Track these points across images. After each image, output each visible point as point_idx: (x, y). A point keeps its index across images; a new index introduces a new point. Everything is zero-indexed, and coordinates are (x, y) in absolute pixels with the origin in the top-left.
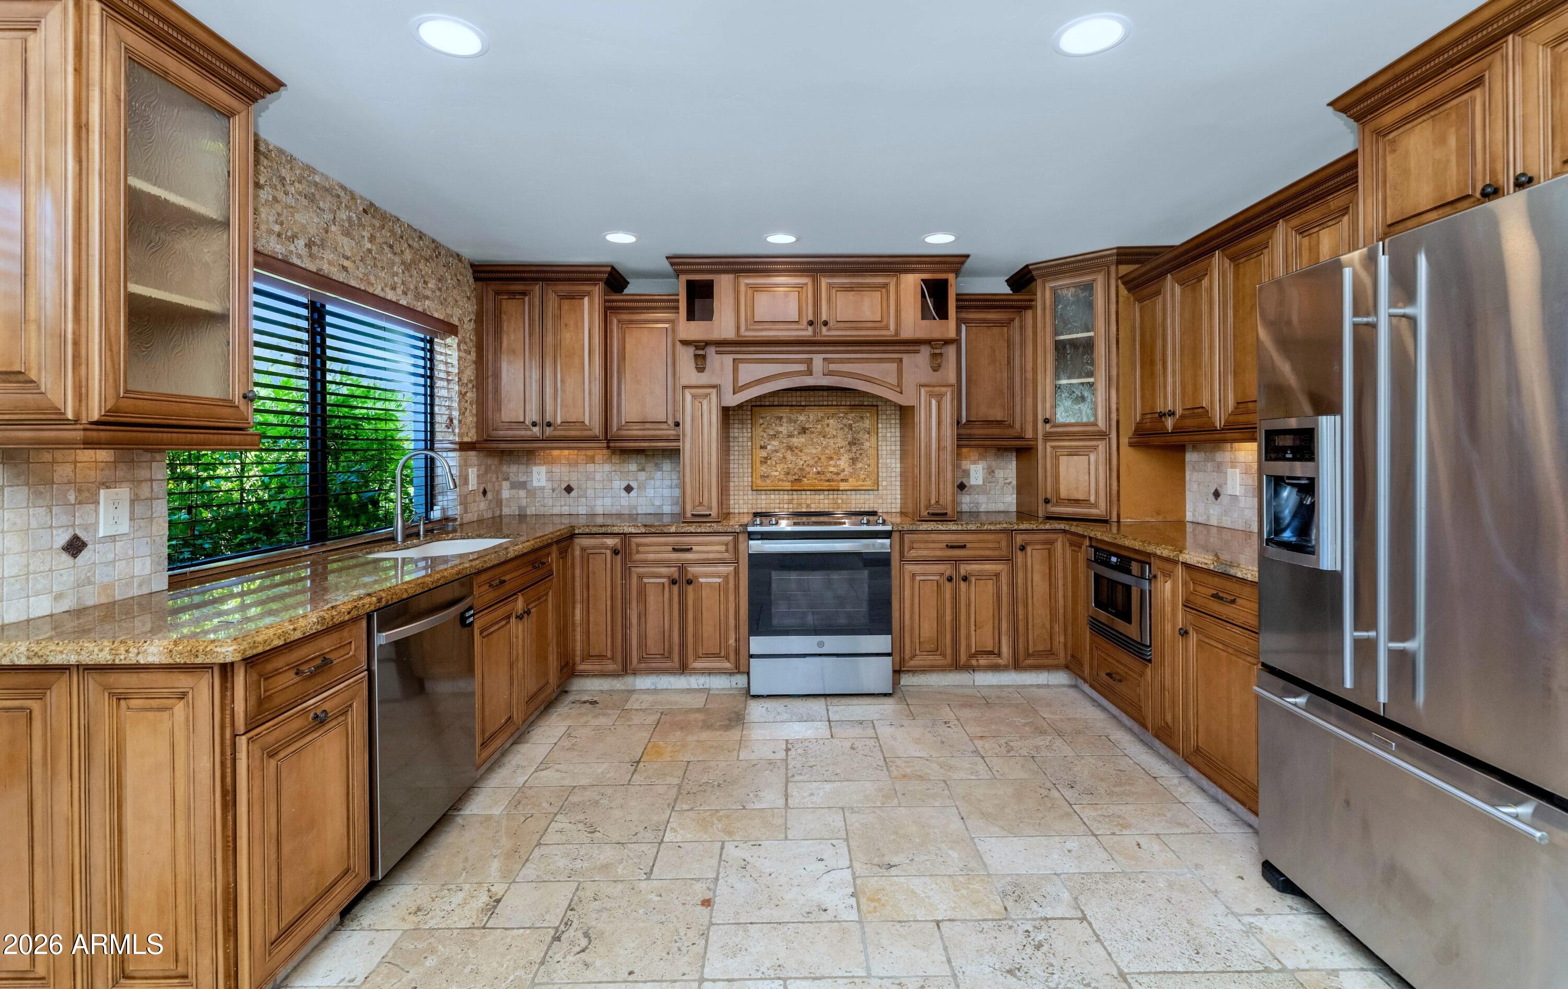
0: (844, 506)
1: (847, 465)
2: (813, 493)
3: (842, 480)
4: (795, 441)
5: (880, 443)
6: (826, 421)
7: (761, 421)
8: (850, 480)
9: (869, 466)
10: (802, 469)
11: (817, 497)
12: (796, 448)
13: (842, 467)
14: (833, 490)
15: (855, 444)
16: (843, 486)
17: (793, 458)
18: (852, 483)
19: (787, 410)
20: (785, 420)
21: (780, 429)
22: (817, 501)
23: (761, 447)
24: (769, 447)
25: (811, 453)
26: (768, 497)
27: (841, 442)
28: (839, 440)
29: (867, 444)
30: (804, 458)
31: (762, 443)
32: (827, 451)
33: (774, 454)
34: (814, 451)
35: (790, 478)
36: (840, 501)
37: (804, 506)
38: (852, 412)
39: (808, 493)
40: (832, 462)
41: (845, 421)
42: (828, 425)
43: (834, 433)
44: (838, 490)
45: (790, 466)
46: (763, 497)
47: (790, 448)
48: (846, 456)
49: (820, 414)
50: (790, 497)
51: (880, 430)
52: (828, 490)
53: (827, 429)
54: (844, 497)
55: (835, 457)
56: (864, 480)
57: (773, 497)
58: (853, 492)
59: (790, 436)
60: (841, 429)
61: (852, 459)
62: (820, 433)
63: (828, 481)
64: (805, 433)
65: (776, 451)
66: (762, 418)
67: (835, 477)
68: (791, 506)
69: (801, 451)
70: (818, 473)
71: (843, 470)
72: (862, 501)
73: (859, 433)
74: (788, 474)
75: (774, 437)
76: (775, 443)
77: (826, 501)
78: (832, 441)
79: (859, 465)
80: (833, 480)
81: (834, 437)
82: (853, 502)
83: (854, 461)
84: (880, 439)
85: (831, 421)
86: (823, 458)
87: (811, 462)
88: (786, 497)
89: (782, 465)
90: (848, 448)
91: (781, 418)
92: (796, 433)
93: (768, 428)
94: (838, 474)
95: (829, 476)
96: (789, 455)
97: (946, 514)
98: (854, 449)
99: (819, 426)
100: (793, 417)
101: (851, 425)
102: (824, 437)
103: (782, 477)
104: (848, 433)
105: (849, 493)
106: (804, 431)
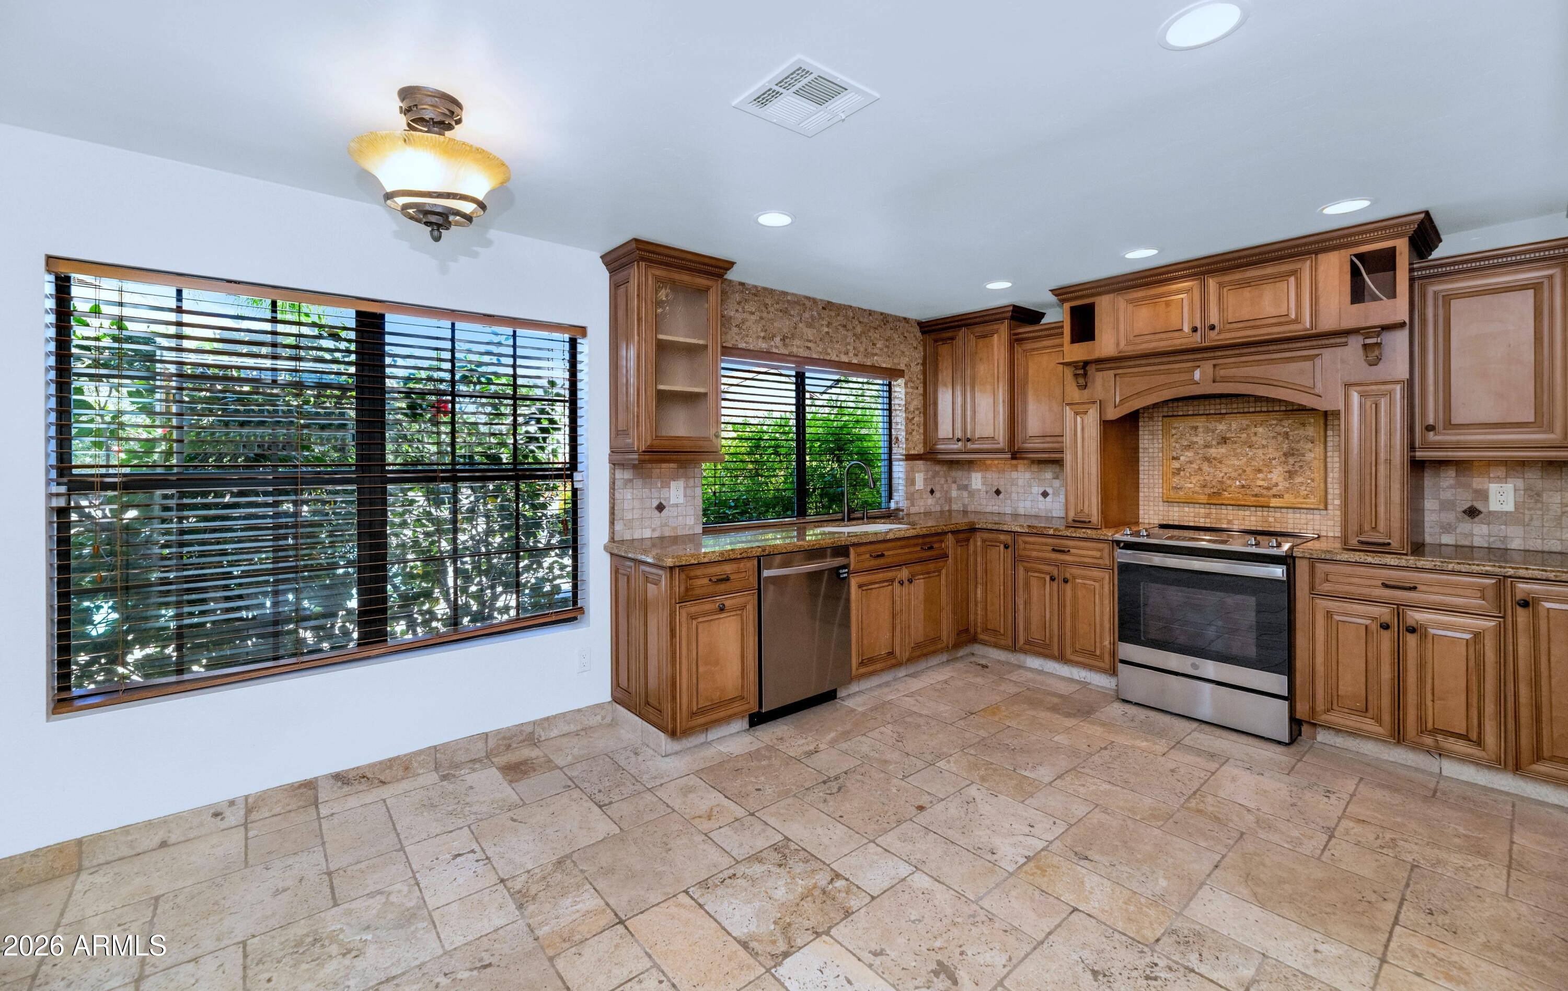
0: (1278, 525)
1: (1281, 479)
2: (1236, 508)
3: (1274, 496)
4: (1213, 452)
5: (1329, 454)
6: (1253, 430)
7: (1174, 431)
8: (1286, 496)
9: (1313, 480)
10: (1221, 482)
11: (1241, 513)
12: (1215, 459)
13: (1274, 481)
14: (1262, 507)
15: (1293, 455)
16: (1274, 502)
17: (1212, 470)
18: (1289, 499)
19: (1203, 418)
20: (1201, 430)
21: (1195, 439)
22: (1241, 517)
23: (1174, 458)
24: (1182, 458)
25: (1234, 465)
26: (1181, 509)
27: (1272, 452)
28: (1270, 450)
29: (1309, 456)
30: (1225, 470)
31: (1175, 454)
32: (1254, 463)
33: (1188, 465)
34: (1236, 463)
35: (1208, 491)
36: (1271, 519)
37: (1225, 521)
38: (1288, 419)
39: (1231, 508)
40: (1260, 476)
41: (1278, 429)
42: (1255, 434)
43: (1264, 442)
44: (1269, 507)
45: (1207, 478)
46: (1176, 509)
47: (1207, 459)
48: (1281, 469)
49: (1245, 422)
50: (1207, 511)
51: (1329, 439)
52: (1256, 506)
53: (1254, 439)
54: (1278, 515)
55: (1265, 469)
56: (1306, 497)
57: (1187, 509)
58: (1290, 511)
59: (1207, 446)
60: (1274, 437)
61: (1289, 472)
62: (1245, 443)
63: (1256, 495)
64: (1225, 442)
65: (1191, 462)
66: (1175, 428)
67: (1265, 492)
68: (1208, 520)
69: (1220, 462)
70: (1243, 486)
71: (1277, 485)
72: (1303, 521)
73: (1299, 441)
74: (1204, 486)
75: (1188, 447)
76: (1190, 454)
77: (1253, 518)
78: (1260, 452)
79: (1298, 480)
80: (1262, 495)
81: (1264, 447)
82: (1291, 521)
83: (1291, 474)
84: (1329, 449)
85: (1260, 430)
86: (1249, 470)
87: (1234, 475)
88: (1202, 511)
89: (1198, 477)
90: (1283, 459)
91: (1196, 428)
92: (1214, 443)
93: (1181, 438)
94: (1268, 488)
95: (1256, 490)
96: (1205, 467)
97: (1389, 544)
98: (1291, 460)
99: (1244, 435)
100: (1210, 426)
101: (1287, 433)
102: (1250, 447)
103: (1197, 489)
104: (1283, 442)
105: (1283, 510)
106: (1224, 440)
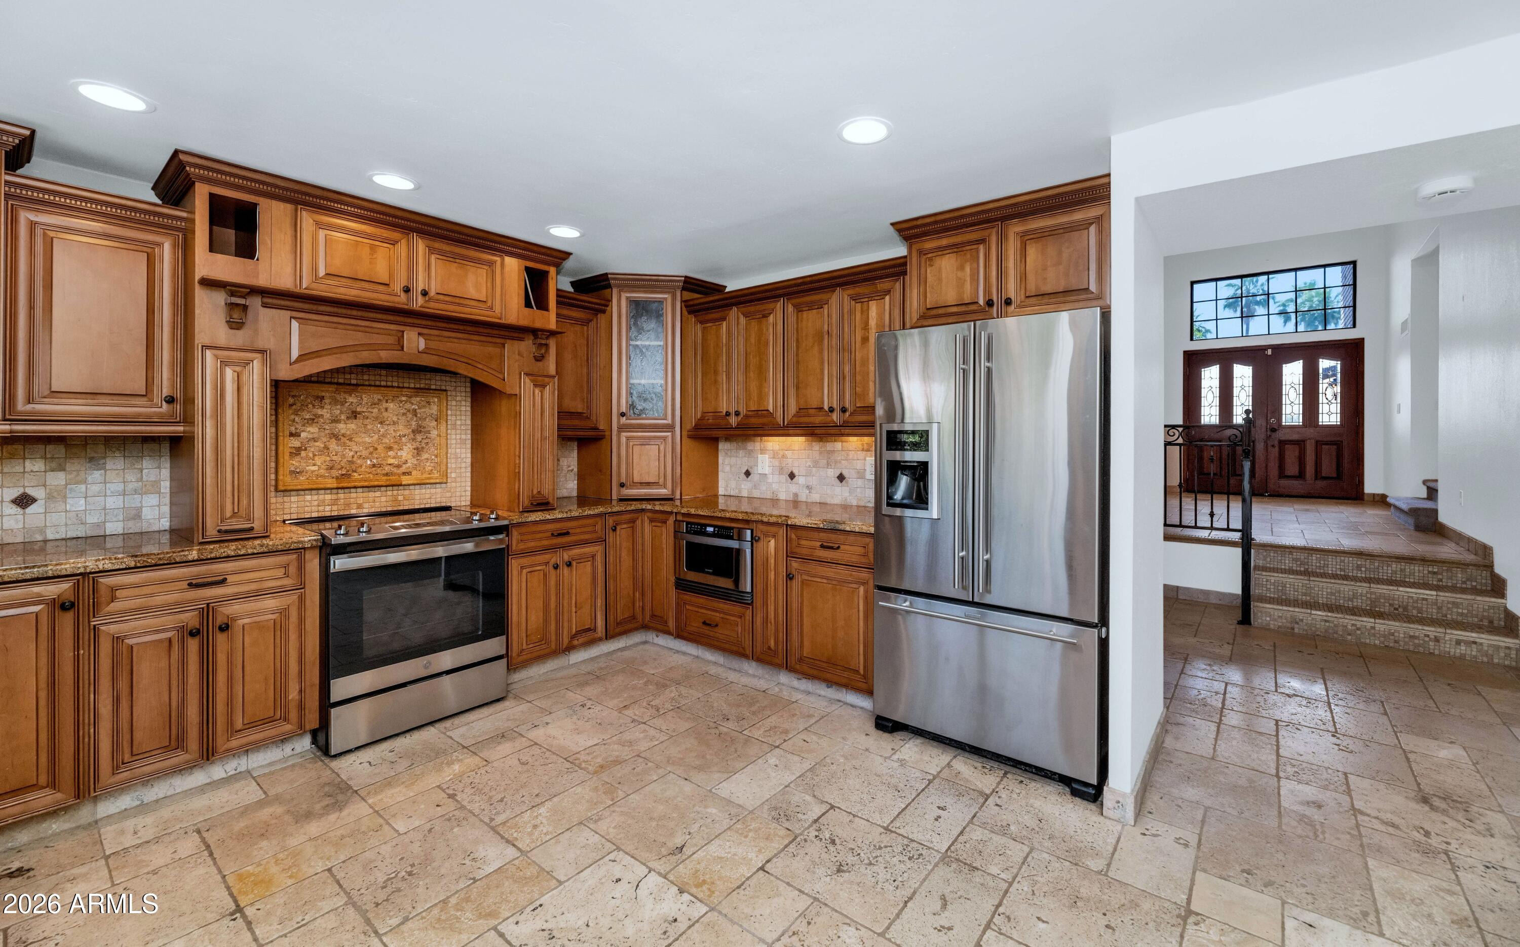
0: (406, 503)
1: (410, 456)
2: (367, 489)
3: (404, 474)
4: (341, 427)
5: (449, 431)
6: (385, 405)
7: (291, 400)
8: (414, 473)
9: (436, 456)
10: (351, 462)
11: (371, 494)
12: (343, 435)
13: (404, 458)
14: (393, 486)
15: (420, 432)
16: (405, 480)
17: (339, 449)
18: (416, 475)
19: (332, 388)
20: (327, 401)
21: (320, 412)
22: (371, 499)
23: (291, 435)
24: (303, 435)
25: (364, 443)
26: (301, 498)
27: (402, 429)
28: (401, 427)
29: (434, 433)
30: (355, 448)
31: (293, 429)
32: (386, 440)
33: (311, 443)
34: (367, 440)
35: (335, 473)
36: (400, 498)
37: (355, 506)
38: (416, 396)
39: (360, 490)
40: (391, 453)
41: (408, 406)
42: (386, 409)
43: (395, 419)
44: (401, 485)
45: (335, 458)
46: (293, 499)
47: (335, 436)
48: (409, 445)
49: (377, 397)
50: (334, 497)
51: (449, 418)
52: (386, 486)
53: (385, 414)
54: (407, 492)
55: (396, 447)
56: (431, 472)
57: (308, 498)
58: (417, 487)
59: (336, 421)
60: (404, 414)
61: (417, 449)
62: (377, 418)
63: (387, 474)
64: (355, 417)
65: (315, 440)
66: (293, 396)
67: (395, 470)
68: (335, 508)
69: (350, 440)
70: (374, 466)
71: (406, 462)
72: (427, 496)
73: (425, 419)
74: (331, 468)
75: (312, 421)
76: (313, 430)
77: (383, 499)
78: (391, 428)
79: (425, 456)
80: (392, 474)
81: (394, 423)
82: (417, 497)
83: (419, 451)
84: (449, 427)
85: (391, 405)
86: (380, 447)
87: (365, 453)
88: (328, 497)
89: (323, 458)
90: (412, 436)
91: (323, 398)
92: (343, 417)
93: (301, 410)
94: (399, 466)
95: (387, 469)
96: (333, 445)
97: (548, 503)
98: (419, 437)
99: (375, 410)
100: (338, 397)
101: (415, 410)
102: (381, 423)
103: (322, 472)
104: (412, 419)
105: (411, 487)
106: (354, 415)
